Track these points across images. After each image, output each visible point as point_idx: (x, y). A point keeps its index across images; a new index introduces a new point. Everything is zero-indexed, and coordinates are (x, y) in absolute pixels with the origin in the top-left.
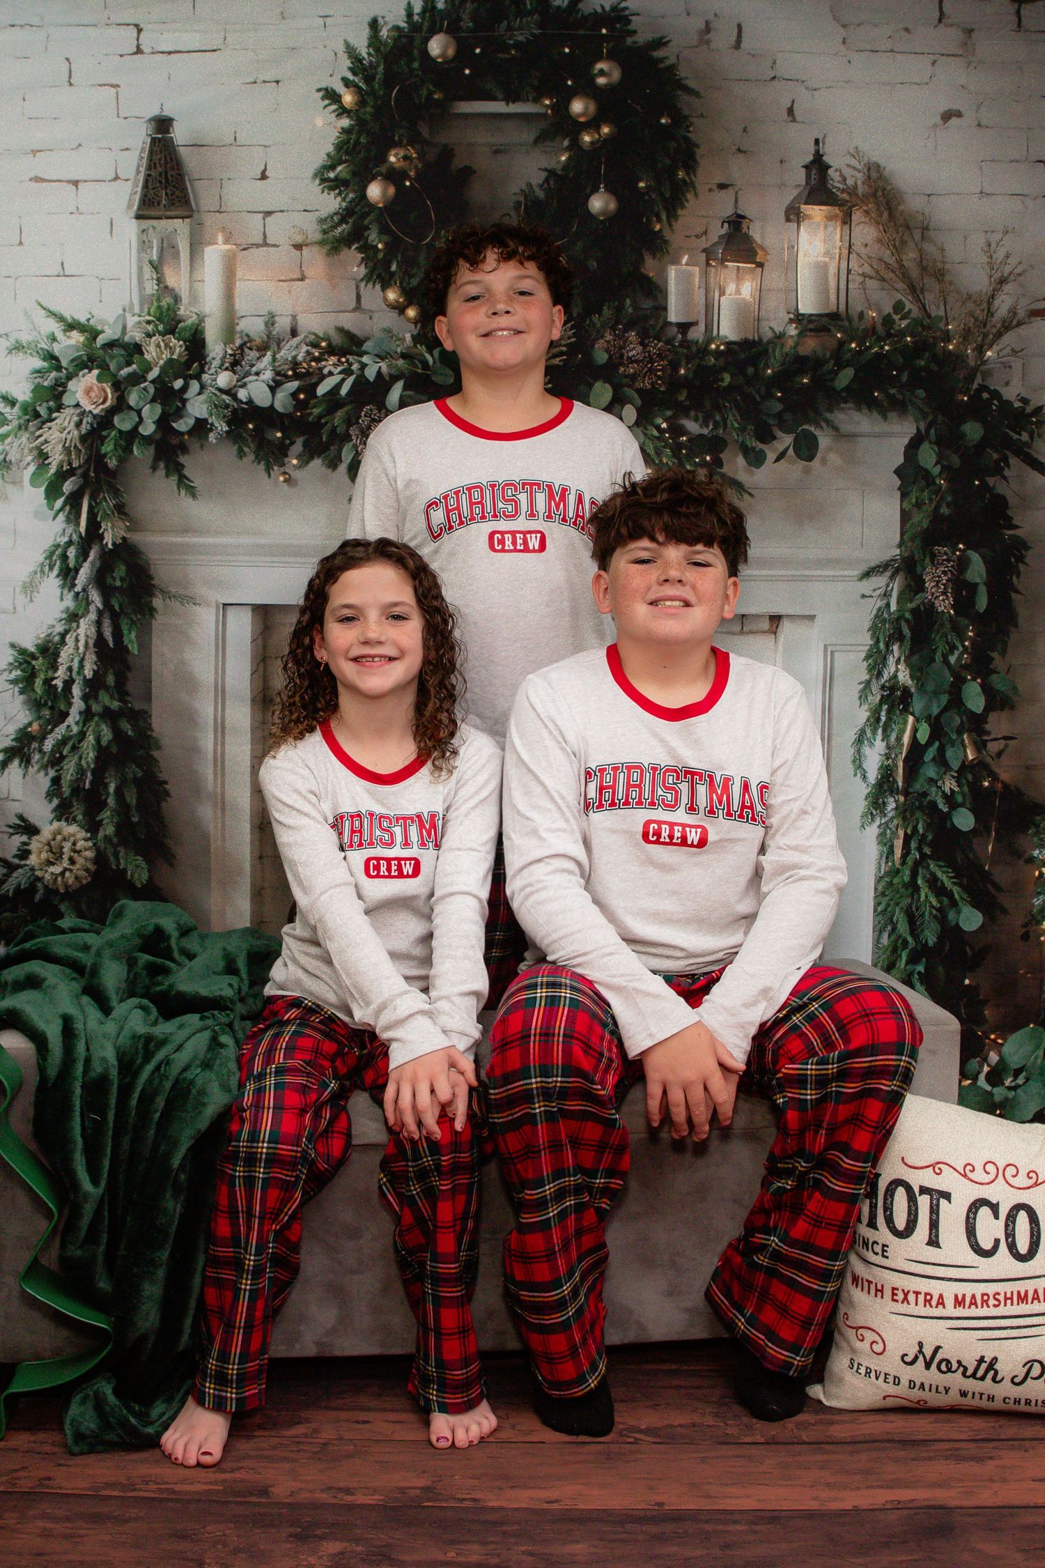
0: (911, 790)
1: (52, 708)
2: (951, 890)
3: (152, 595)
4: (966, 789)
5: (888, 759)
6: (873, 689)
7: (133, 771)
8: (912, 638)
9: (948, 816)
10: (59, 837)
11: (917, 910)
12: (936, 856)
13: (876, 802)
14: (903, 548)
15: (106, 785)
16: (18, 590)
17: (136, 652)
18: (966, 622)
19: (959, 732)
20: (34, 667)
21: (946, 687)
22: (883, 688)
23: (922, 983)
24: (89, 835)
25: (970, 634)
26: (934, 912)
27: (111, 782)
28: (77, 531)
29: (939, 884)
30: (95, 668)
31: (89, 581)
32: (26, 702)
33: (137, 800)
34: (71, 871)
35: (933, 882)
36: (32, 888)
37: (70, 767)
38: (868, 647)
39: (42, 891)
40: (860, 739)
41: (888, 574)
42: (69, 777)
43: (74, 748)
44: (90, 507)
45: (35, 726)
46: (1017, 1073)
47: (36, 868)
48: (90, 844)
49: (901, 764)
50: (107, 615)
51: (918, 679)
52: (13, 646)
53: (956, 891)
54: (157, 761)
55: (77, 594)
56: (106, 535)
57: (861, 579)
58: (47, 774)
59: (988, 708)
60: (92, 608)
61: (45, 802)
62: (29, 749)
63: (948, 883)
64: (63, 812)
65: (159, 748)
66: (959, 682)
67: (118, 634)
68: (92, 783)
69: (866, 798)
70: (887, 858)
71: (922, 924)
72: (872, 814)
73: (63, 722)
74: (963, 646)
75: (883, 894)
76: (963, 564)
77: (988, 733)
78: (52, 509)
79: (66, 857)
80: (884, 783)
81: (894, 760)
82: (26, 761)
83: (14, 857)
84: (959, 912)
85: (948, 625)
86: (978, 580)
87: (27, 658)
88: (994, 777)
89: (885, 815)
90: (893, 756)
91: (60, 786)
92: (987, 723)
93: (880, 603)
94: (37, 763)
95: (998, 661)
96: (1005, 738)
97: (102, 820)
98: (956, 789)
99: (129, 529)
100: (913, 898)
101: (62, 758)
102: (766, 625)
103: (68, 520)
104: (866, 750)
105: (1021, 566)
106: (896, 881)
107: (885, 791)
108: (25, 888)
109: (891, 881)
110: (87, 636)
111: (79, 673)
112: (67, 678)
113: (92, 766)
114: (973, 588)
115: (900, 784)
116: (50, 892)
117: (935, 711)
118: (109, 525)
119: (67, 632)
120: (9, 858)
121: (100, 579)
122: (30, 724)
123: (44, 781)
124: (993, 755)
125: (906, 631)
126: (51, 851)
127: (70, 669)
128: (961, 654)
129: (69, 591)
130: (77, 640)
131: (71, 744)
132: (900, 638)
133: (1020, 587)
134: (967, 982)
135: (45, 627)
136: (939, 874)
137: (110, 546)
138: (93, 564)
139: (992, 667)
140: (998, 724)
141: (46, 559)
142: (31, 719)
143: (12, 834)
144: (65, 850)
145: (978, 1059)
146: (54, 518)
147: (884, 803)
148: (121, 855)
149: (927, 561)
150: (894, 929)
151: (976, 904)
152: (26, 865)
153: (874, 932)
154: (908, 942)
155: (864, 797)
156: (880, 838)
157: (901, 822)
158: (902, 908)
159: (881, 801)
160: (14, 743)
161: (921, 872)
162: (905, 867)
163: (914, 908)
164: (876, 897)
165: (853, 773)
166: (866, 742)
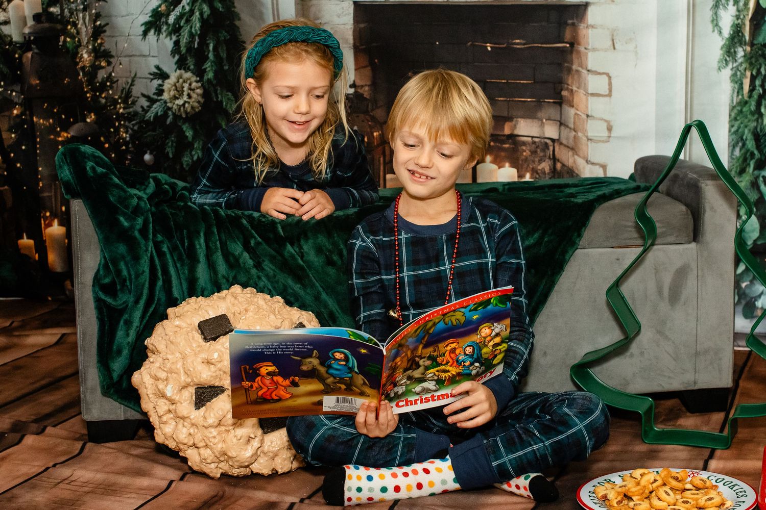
0: (755, 42)
5: (738, 19)
7: (224, 35)
10: (181, 80)
11: (761, 131)
13: (729, 51)
15: (208, 45)
24: (198, 79)
27: (210, 43)
33: (227, 55)
34: (189, 103)
36: (165, 115)
37: (185, 33)
39: (171, 117)
40: (716, 5)
42: (185, 40)
43: (188, 21)
45: (163, 7)
47: (168, 101)
48: (200, 84)
49: (747, 23)
54: (238, 28)
58: (171, 39)
61: (171, 57)
62: (160, 22)
64: (181, 64)
65: (239, 19)
68: (198, 44)
69: (722, 48)
70: (738, 92)
72: (726, 60)
73: (180, 3)
75: (736, 119)
79: (185, 93)
80: (735, 37)
81: (742, 20)
82: (158, 31)
83: (154, 94)
89: (736, 61)
90: (742, 17)
91: (180, 47)
94: (165, 31)
97: (206, 69)
100: (758, 121)
101: (180, 27)
104: (722, 12)
106: (745, 109)
107: (736, 43)
108: (161, 115)
109: (741, 110)
113: (199, 32)
115: (747, 38)
116: (176, 117)
120: (152, 96)
122: (160, 6)
123: (169, 43)
126: (176, 90)
131: (185, 18)
142: (160, 2)
143: (152, 80)
144: (185, 89)
147: (735, 52)
148: (219, 92)
150: (744, 145)
152: (161, 100)
153: (729, 146)
154: (754, 154)
155: (720, 47)
156: (732, 78)
157: (748, 66)
158: (750, 130)
159: (732, 50)
160: (150, 19)
161: (763, 103)
162: (751, 100)
163: (759, 130)
164: (730, 121)
165: (711, 30)
166: (721, 7)
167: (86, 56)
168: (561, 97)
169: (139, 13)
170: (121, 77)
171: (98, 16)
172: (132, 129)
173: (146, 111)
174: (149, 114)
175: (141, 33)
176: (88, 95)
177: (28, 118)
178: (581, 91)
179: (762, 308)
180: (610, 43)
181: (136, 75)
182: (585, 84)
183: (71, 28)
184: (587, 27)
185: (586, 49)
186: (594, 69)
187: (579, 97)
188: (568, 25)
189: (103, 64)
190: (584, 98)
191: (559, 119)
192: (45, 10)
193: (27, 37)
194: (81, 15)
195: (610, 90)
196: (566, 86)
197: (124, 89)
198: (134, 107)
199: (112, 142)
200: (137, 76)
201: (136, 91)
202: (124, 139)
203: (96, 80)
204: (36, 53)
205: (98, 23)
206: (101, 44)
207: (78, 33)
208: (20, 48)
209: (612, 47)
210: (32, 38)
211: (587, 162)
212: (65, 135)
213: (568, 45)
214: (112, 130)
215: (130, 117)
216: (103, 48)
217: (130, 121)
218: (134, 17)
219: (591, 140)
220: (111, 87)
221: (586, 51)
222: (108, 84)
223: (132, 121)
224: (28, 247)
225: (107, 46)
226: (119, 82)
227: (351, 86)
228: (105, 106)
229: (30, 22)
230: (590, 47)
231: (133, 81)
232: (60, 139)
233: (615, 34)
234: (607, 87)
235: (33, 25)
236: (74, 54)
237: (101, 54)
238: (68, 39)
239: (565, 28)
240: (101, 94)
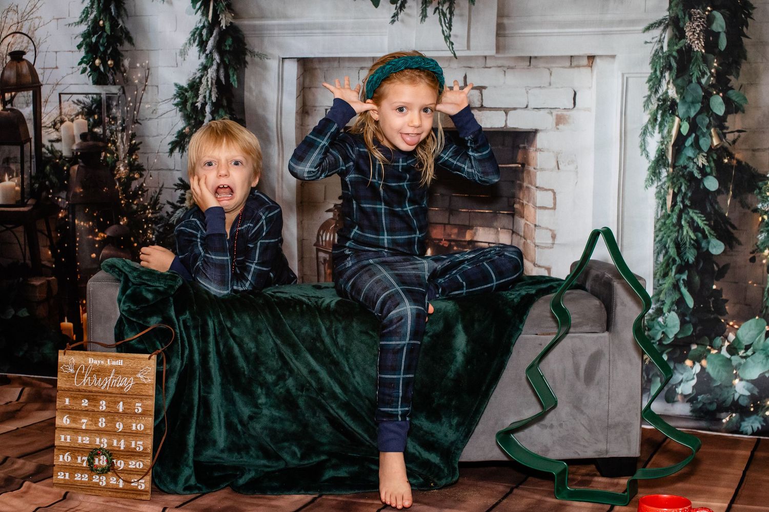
0: (677, 164)
1: (195, 119)
2: (703, 229)
3: (246, 54)
4: (713, 164)
5: (662, 145)
6: (652, 101)
8: (677, 69)
9: (701, 181)
11: (682, 241)
12: (694, 206)
13: (655, 172)
14: (671, 12)
16: (178, 54)
17: (236, 87)
18: (713, 56)
19: (708, 128)
20: (186, 96)
21: (700, 99)
22: (659, 100)
23: (685, 286)
25: (715, 64)
26: (692, 242)
28: (207, 20)
29: (695, 225)
30: (217, 96)
31: (213, 47)
32: (181, 116)
35: (692, 223)
38: (650, 74)
40: (644, 133)
41: (662, 28)
44: (214, 7)
45: (187, 129)
46: (747, 348)
49: (670, 149)
50: (222, 66)
51: (681, 94)
52: (176, 85)
53: (706, 229)
55: (207, 55)
56: (222, 21)
57: (644, 32)
59: (727, 112)
60: (215, 63)
62: (184, 143)
63: (701, 224)
66: (707, 97)
67: (227, 76)
69: (649, 169)
70: (662, 207)
71: (686, 248)
72: (652, 179)
74: (710, 72)
75: (660, 230)
76: (710, 20)
77: (727, 128)
78: (195, 8)
80: (659, 159)
81: (666, 145)
82: (183, 149)
83: (178, 202)
84: (708, 243)
85: (701, 59)
86: (720, 30)
87: (183, 92)
88: (731, 156)
89: (660, 180)
90: (666, 143)
92: (726, 122)
93: (657, 47)
95: (734, 81)
96: (739, 131)
98: (706, 164)
99: (234, 18)
100: (679, 232)
102: (585, 62)
103: (203, 14)
104: (649, 139)
105: (749, 20)
106: (667, 222)
107: (660, 165)
109: (665, 222)
110: (212, 78)
111: (209, 99)
112: (203, 102)
114: (717, 35)
115: (670, 161)
117: (693, 114)
118: (224, 16)
119: (202, 76)
120: (175, 203)
121: (219, 46)
122: (184, 128)
124: (730, 142)
125: (674, 64)
127: (205, 97)
128: (709, 79)
129: (203, 53)
130: (207, 81)
132: (670, 68)
133: (748, 35)
134: (714, 287)
135: (192, 74)
136: (696, 218)
137: (224, 28)
138: (215, 38)
139: (729, 85)
140: (734, 122)
141: (192, 36)
142: (185, 125)
143: (176, 190)
145: (722, 337)
146: (196, 14)
147: (660, 173)
149: (687, 18)
150: (667, 252)
151: (719, 238)
152: (183, 206)
153: (654, 253)
154: (676, 260)
155: (647, 169)
156: (657, 195)
157: (670, 185)
158: (672, 240)
159: (657, 171)
160: (176, 139)
161: (683, 217)
162: (673, 214)
163: (679, 239)
164: (655, 232)
165: (640, 154)
166: (648, 134)
167: (122, 169)
168: (513, 209)
169: (166, 134)
170: (150, 187)
171: (134, 136)
172: (158, 231)
173: (170, 216)
174: (172, 219)
175: (168, 150)
176: (122, 202)
177: (71, 220)
178: (530, 204)
179: (682, 394)
180: (556, 164)
181: (163, 186)
182: (534, 198)
183: (111, 146)
184: (536, 150)
185: (534, 168)
186: (541, 186)
187: (529, 211)
188: (519, 148)
189: (136, 176)
190: (532, 210)
191: (511, 228)
192: (90, 130)
193: (75, 152)
194: (120, 135)
195: (555, 204)
196: (518, 200)
197: (153, 197)
198: (161, 212)
199: (141, 242)
200: (165, 186)
201: (163, 199)
202: (151, 239)
203: (130, 190)
204: (82, 166)
205: (134, 142)
206: (135, 160)
207: (117, 150)
208: (68, 162)
209: (557, 168)
210: (79, 153)
211: (535, 265)
212: (102, 235)
213: (520, 166)
214: (141, 231)
215: (156, 221)
216: (136, 163)
217: (156, 224)
218: (163, 137)
219: (538, 246)
220: (142, 195)
221: (535, 171)
222: (140, 192)
223: (159, 224)
224: (68, 329)
225: (140, 161)
226: (149, 191)
227: (340, 198)
228: (136, 211)
229: (78, 140)
230: (538, 168)
231: (161, 190)
232: (98, 239)
233: (559, 156)
234: (552, 201)
235: (80, 143)
236: (113, 167)
237: (135, 168)
238: (108, 155)
239: (518, 151)
240: (133, 202)
